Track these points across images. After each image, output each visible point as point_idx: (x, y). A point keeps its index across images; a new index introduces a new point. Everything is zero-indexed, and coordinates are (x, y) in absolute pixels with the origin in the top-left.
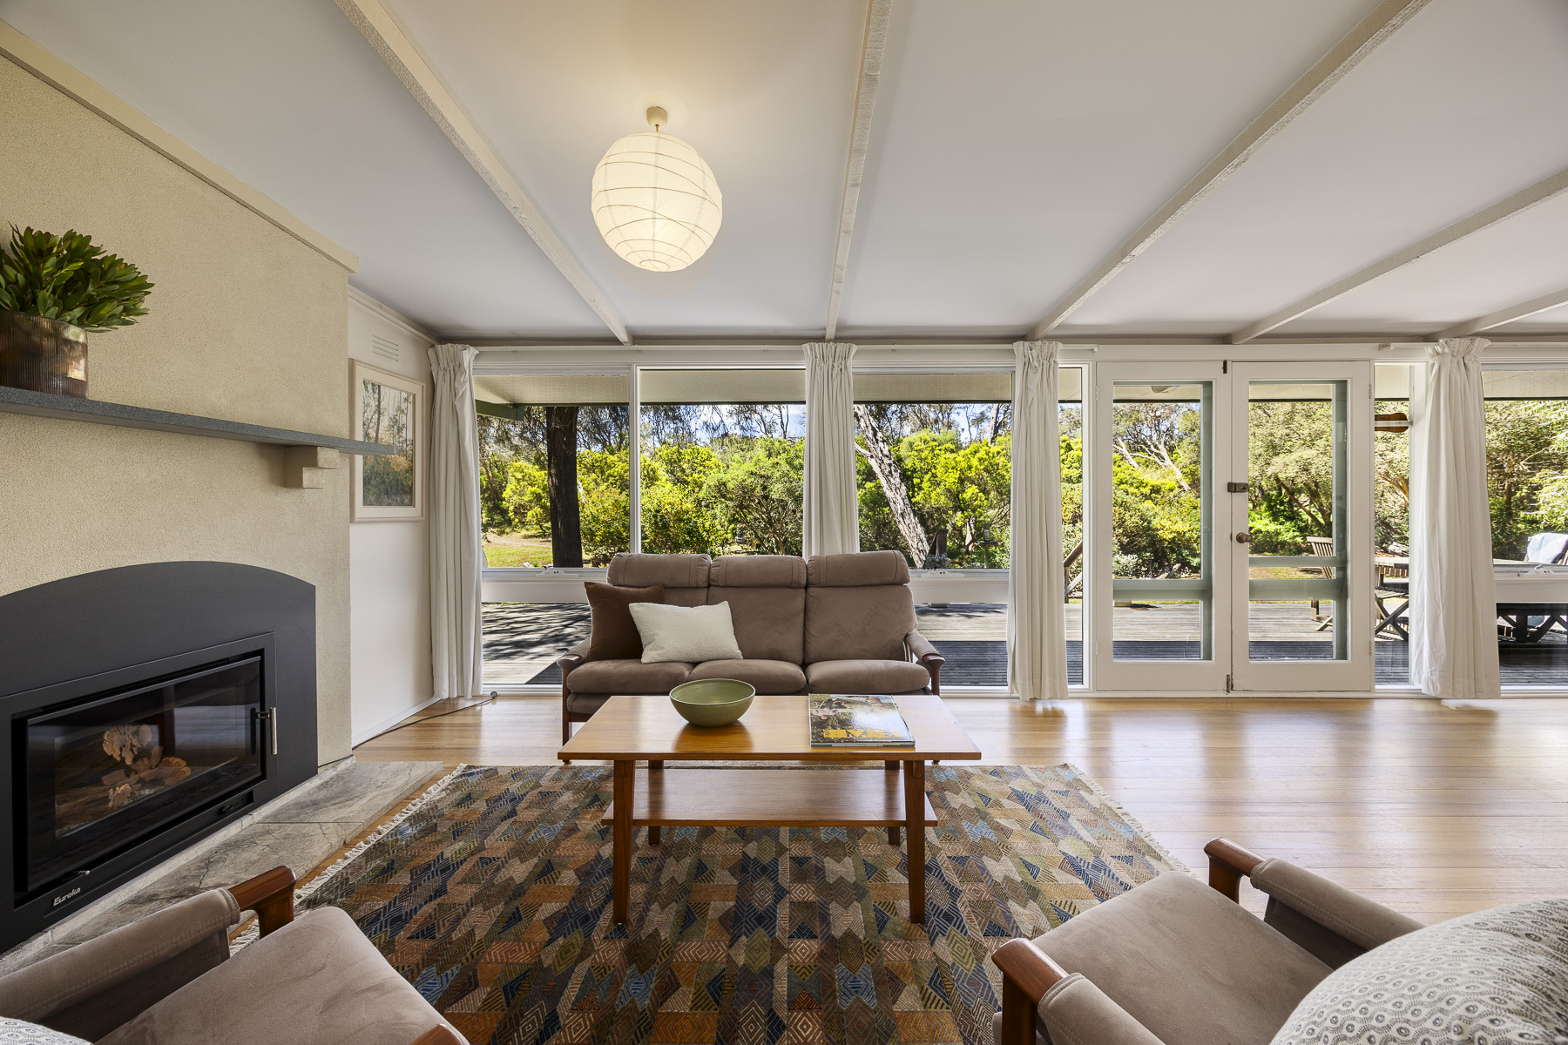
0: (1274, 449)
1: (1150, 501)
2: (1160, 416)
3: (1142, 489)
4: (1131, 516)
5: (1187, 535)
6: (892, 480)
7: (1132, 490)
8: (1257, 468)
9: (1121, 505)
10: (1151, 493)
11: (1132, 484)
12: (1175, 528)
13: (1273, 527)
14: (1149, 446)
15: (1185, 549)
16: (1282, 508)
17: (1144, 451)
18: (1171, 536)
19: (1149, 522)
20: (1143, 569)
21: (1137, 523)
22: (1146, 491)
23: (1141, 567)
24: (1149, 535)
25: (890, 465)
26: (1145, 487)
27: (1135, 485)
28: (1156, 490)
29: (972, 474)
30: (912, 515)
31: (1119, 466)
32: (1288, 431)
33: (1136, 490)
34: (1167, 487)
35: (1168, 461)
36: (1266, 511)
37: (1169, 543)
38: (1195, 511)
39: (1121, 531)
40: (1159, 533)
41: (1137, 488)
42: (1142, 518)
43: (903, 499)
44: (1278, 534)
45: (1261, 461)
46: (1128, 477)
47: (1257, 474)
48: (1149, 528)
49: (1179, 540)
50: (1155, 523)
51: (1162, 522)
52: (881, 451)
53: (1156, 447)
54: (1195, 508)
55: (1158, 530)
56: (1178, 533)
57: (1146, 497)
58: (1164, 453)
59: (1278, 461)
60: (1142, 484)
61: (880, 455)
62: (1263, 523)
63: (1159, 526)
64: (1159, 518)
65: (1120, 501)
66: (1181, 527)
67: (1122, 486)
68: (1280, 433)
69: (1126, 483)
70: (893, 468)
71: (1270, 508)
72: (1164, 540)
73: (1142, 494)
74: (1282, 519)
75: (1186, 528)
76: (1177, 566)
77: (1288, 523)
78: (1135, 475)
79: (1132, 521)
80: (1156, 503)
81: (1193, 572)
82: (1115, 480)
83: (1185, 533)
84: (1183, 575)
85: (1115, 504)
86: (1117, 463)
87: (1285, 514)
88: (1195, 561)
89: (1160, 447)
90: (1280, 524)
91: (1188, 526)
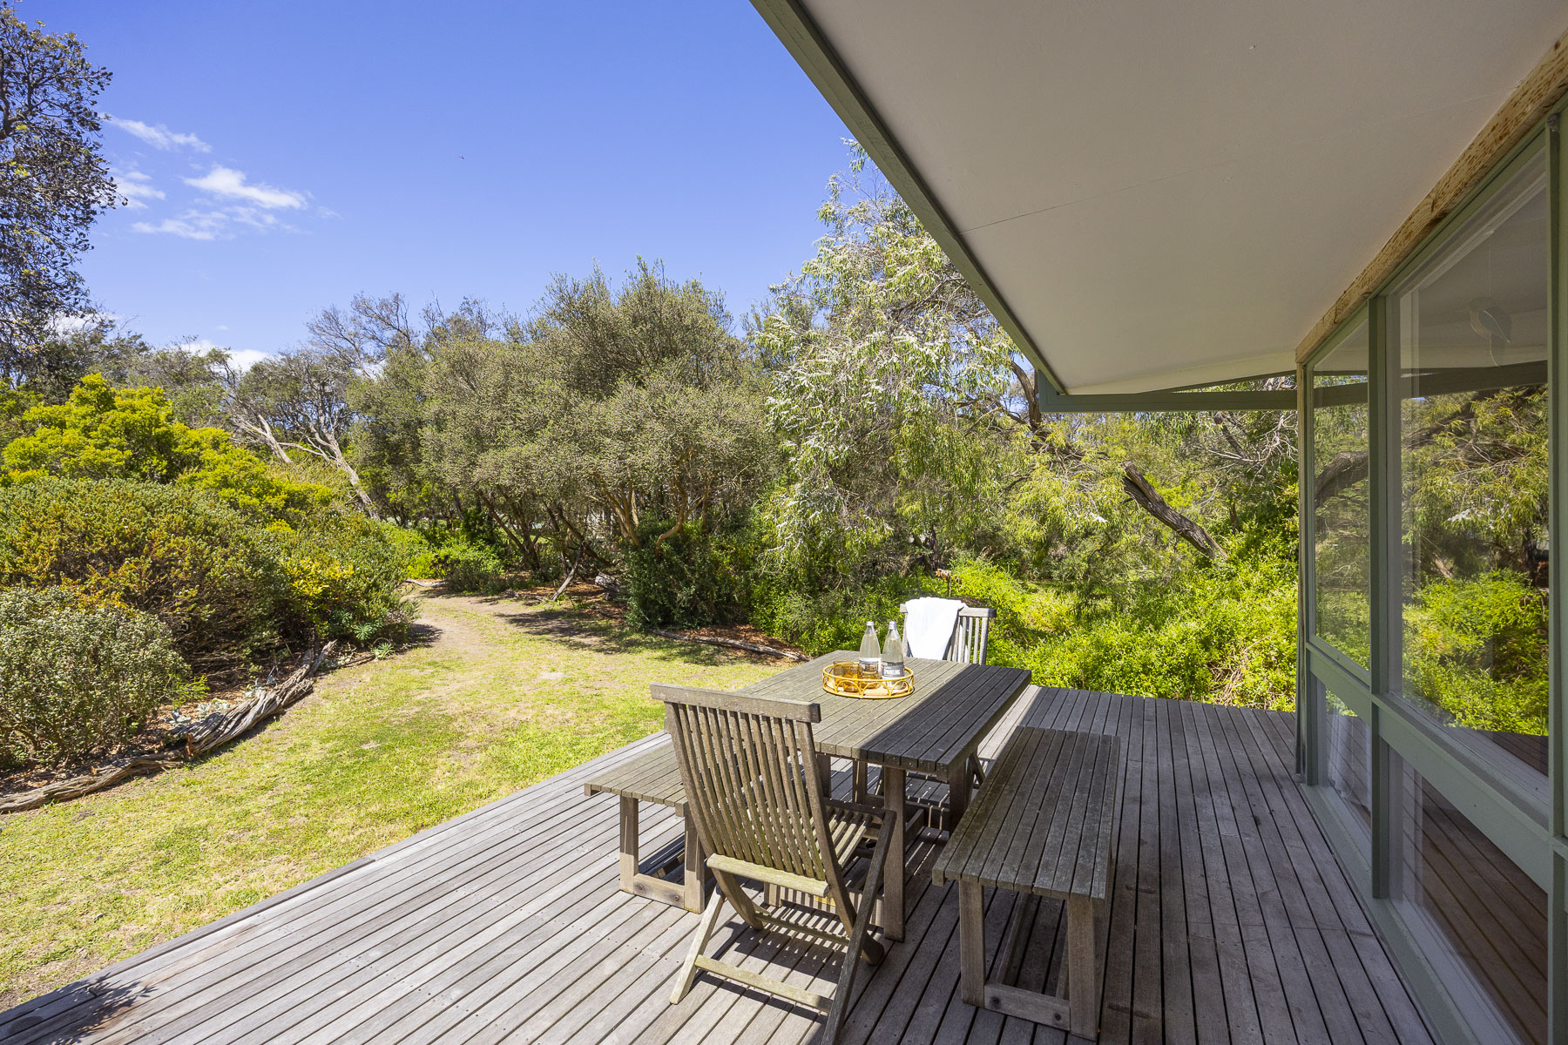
0: (480, 440)
1: (284, 522)
2: (331, 394)
3: (268, 499)
4: (226, 557)
5: (349, 584)
7: (244, 499)
8: (457, 470)
10: (287, 506)
11: (247, 491)
12: (327, 573)
13: (472, 554)
14: (313, 435)
15: (347, 610)
16: (481, 528)
17: (304, 441)
18: (320, 589)
19: (272, 566)
20: (254, 668)
21: (239, 570)
22: (277, 501)
23: (247, 667)
26: (274, 495)
27: (254, 490)
28: (296, 501)
31: (225, 451)
32: (499, 413)
33: (255, 500)
34: (317, 496)
35: (340, 459)
36: (463, 533)
37: (317, 602)
40: (297, 583)
41: (258, 496)
42: (254, 560)
44: (478, 563)
45: (462, 460)
47: (457, 480)
48: (268, 579)
49: (335, 595)
51: (303, 563)
53: (323, 436)
55: (291, 578)
56: (333, 582)
57: (278, 514)
58: (335, 447)
59: (489, 458)
60: (268, 488)
62: (460, 550)
63: (295, 571)
64: (298, 554)
66: (339, 571)
67: (226, 492)
68: (489, 415)
69: (238, 484)
71: (467, 527)
72: (308, 598)
73: (269, 507)
74: (481, 542)
75: (349, 572)
76: (329, 646)
77: (487, 548)
78: (254, 471)
79: (224, 566)
80: (294, 527)
81: (360, 650)
82: (210, 477)
83: (345, 581)
84: (342, 660)
85: (188, 529)
86: (221, 448)
87: (484, 536)
88: (363, 631)
89: (329, 437)
90: (479, 549)
91: (351, 567)
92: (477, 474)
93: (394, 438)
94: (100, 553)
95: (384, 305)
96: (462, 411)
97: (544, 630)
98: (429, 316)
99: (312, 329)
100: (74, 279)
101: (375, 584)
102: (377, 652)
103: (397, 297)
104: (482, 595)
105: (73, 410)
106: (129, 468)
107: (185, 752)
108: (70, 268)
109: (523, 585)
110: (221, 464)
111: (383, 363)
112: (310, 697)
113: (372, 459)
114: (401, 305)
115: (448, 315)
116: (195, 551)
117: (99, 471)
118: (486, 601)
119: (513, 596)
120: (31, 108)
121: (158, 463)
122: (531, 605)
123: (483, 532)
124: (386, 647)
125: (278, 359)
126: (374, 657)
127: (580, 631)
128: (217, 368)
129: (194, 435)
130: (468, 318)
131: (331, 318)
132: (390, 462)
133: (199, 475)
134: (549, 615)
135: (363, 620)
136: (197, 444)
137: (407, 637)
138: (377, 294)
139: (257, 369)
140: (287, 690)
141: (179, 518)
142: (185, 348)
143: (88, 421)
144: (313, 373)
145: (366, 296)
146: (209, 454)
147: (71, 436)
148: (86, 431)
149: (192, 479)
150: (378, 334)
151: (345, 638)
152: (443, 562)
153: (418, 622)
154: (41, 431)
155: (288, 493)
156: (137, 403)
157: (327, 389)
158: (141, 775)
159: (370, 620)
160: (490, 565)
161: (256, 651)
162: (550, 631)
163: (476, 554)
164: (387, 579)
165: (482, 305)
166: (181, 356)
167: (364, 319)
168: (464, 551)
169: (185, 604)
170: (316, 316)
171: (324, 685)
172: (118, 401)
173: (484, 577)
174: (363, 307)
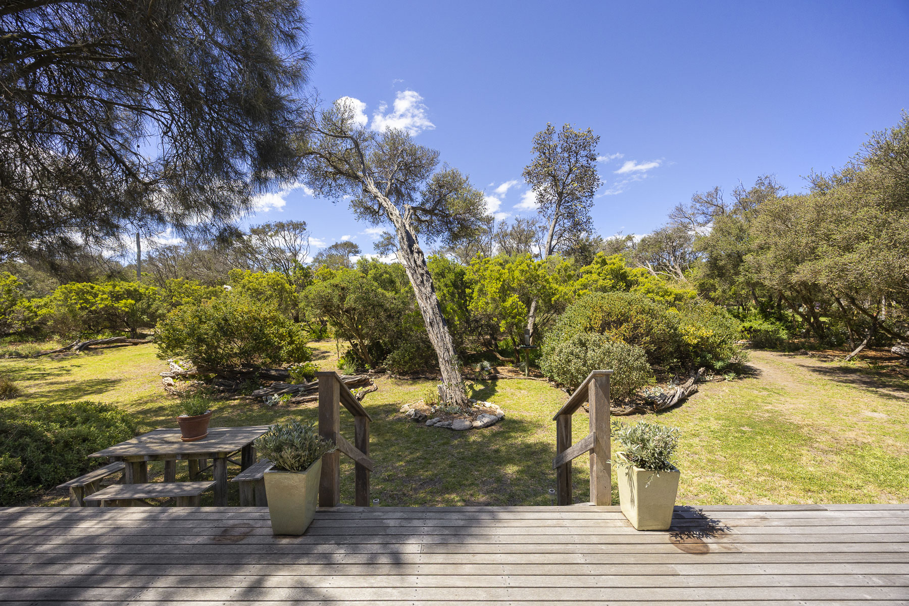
1: (674, 308)
2: (677, 246)
3: (666, 297)
4: (658, 324)
5: (711, 340)
6: (423, 289)
7: (657, 298)
9: (648, 313)
10: (675, 301)
11: (657, 294)
12: (699, 333)
13: (766, 326)
14: (668, 267)
15: (709, 353)
16: (772, 311)
17: (665, 270)
18: (696, 342)
19: (676, 329)
20: (671, 375)
21: (664, 330)
22: (671, 298)
23: (668, 374)
24: (676, 341)
25: (422, 275)
26: (669, 295)
27: (660, 294)
28: (678, 298)
29: (515, 285)
30: (441, 324)
31: (647, 278)
33: (662, 298)
34: (689, 295)
35: (682, 277)
36: (759, 314)
37: (694, 347)
38: (715, 317)
39: (648, 339)
40: (684, 338)
41: (662, 296)
42: (669, 325)
43: (432, 309)
46: (654, 287)
48: (676, 335)
49: (702, 344)
50: (681, 328)
51: (686, 328)
52: (415, 262)
53: (673, 267)
54: (715, 314)
55: (682, 335)
56: (702, 338)
57: (671, 304)
58: (679, 271)
60: (666, 293)
61: (413, 265)
62: (759, 324)
63: (684, 332)
64: (684, 324)
65: (647, 308)
66: (706, 332)
67: (650, 295)
69: (653, 292)
70: (425, 278)
71: (762, 311)
72: (690, 345)
73: (667, 302)
74: (772, 320)
75: (711, 333)
76: (701, 370)
77: (778, 323)
78: (660, 285)
79: (659, 328)
80: (679, 310)
81: (716, 374)
82: (643, 289)
83: (708, 338)
84: (708, 378)
85: (642, 312)
86: (645, 275)
87: (775, 316)
88: (718, 365)
89: (676, 267)
90: (771, 324)
91: (711, 331)
92: (794, 278)
93: (722, 263)
94: (614, 321)
95: (709, 195)
96: (781, 242)
97: (846, 380)
98: (736, 193)
99: (670, 217)
100: (589, 218)
101: (723, 341)
102: (727, 377)
103: (716, 189)
104: (780, 351)
105: (594, 267)
106: (613, 287)
107: (653, 407)
108: (588, 215)
109: (812, 348)
110: (647, 283)
111: (711, 224)
112: (698, 394)
113: (708, 275)
114: (719, 192)
115: (749, 189)
116: (647, 322)
117: (604, 289)
118: (785, 355)
119: (807, 354)
120: (577, 161)
121: (622, 284)
122: (825, 361)
123: (774, 313)
124: (733, 375)
125: (652, 235)
126: (725, 379)
127: (884, 386)
128: (630, 244)
129: (635, 271)
130: (763, 188)
131: (679, 210)
132: (718, 276)
133: (638, 288)
134: (846, 370)
135: (718, 359)
136: (636, 275)
137: (742, 371)
138: (704, 190)
139: (643, 241)
140: (688, 388)
141: (640, 307)
142: (618, 237)
143: (599, 270)
144: (669, 238)
145: (699, 193)
146: (641, 279)
147: (595, 276)
148: (599, 274)
149: (636, 290)
150: (706, 211)
151: (709, 367)
152: (749, 330)
153: (748, 364)
154: (585, 276)
155: (676, 295)
156: (614, 261)
157: (674, 244)
158: (639, 413)
159: (722, 360)
160: (784, 334)
161: (671, 367)
162: (853, 382)
163: (769, 326)
164: (730, 338)
165: (772, 178)
166: (617, 240)
167: (698, 205)
168: (761, 324)
169: (645, 343)
170: (672, 210)
171: (702, 388)
172: (608, 262)
173: (781, 341)
174: (697, 199)
